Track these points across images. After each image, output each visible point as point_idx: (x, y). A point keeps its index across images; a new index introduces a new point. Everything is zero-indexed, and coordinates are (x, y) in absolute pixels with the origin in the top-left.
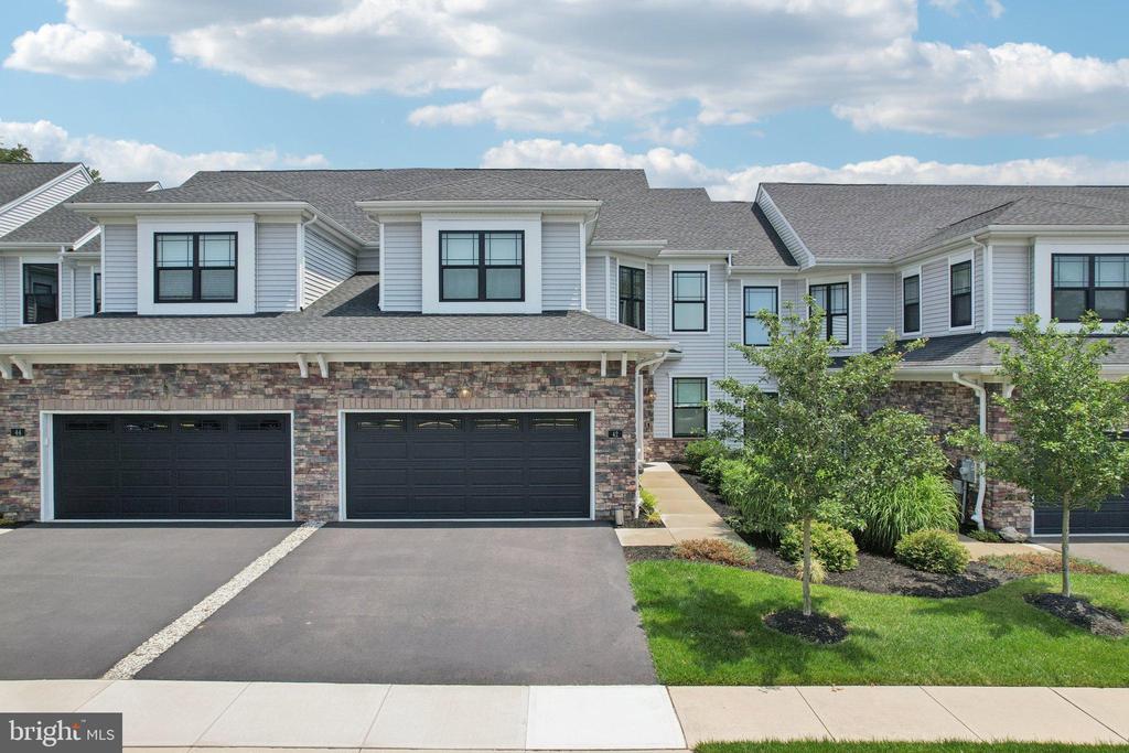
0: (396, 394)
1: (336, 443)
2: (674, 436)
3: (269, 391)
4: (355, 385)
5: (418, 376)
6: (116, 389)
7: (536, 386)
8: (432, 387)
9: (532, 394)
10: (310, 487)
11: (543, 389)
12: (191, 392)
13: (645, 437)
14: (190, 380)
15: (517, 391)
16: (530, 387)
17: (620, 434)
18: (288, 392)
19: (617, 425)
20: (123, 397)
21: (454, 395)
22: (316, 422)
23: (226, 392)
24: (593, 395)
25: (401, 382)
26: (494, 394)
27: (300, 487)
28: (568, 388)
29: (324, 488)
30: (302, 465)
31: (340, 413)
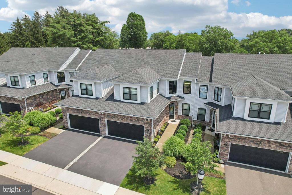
0: (113, 118)
1: (105, 124)
2: (182, 115)
3: (95, 115)
4: (107, 116)
5: (116, 116)
6: (75, 112)
7: (135, 120)
8: (119, 118)
9: (134, 121)
10: (102, 130)
11: (136, 121)
12: (85, 114)
13: (175, 115)
14: (85, 112)
15: (132, 121)
16: (134, 120)
17: (149, 130)
18: (98, 115)
19: (148, 129)
20: (76, 113)
21: (122, 120)
22: (102, 121)
23: (90, 114)
24: (144, 123)
25: (114, 117)
26: (128, 121)
27: (101, 130)
28: (140, 121)
29: (104, 131)
30: (101, 127)
31: (106, 120)
